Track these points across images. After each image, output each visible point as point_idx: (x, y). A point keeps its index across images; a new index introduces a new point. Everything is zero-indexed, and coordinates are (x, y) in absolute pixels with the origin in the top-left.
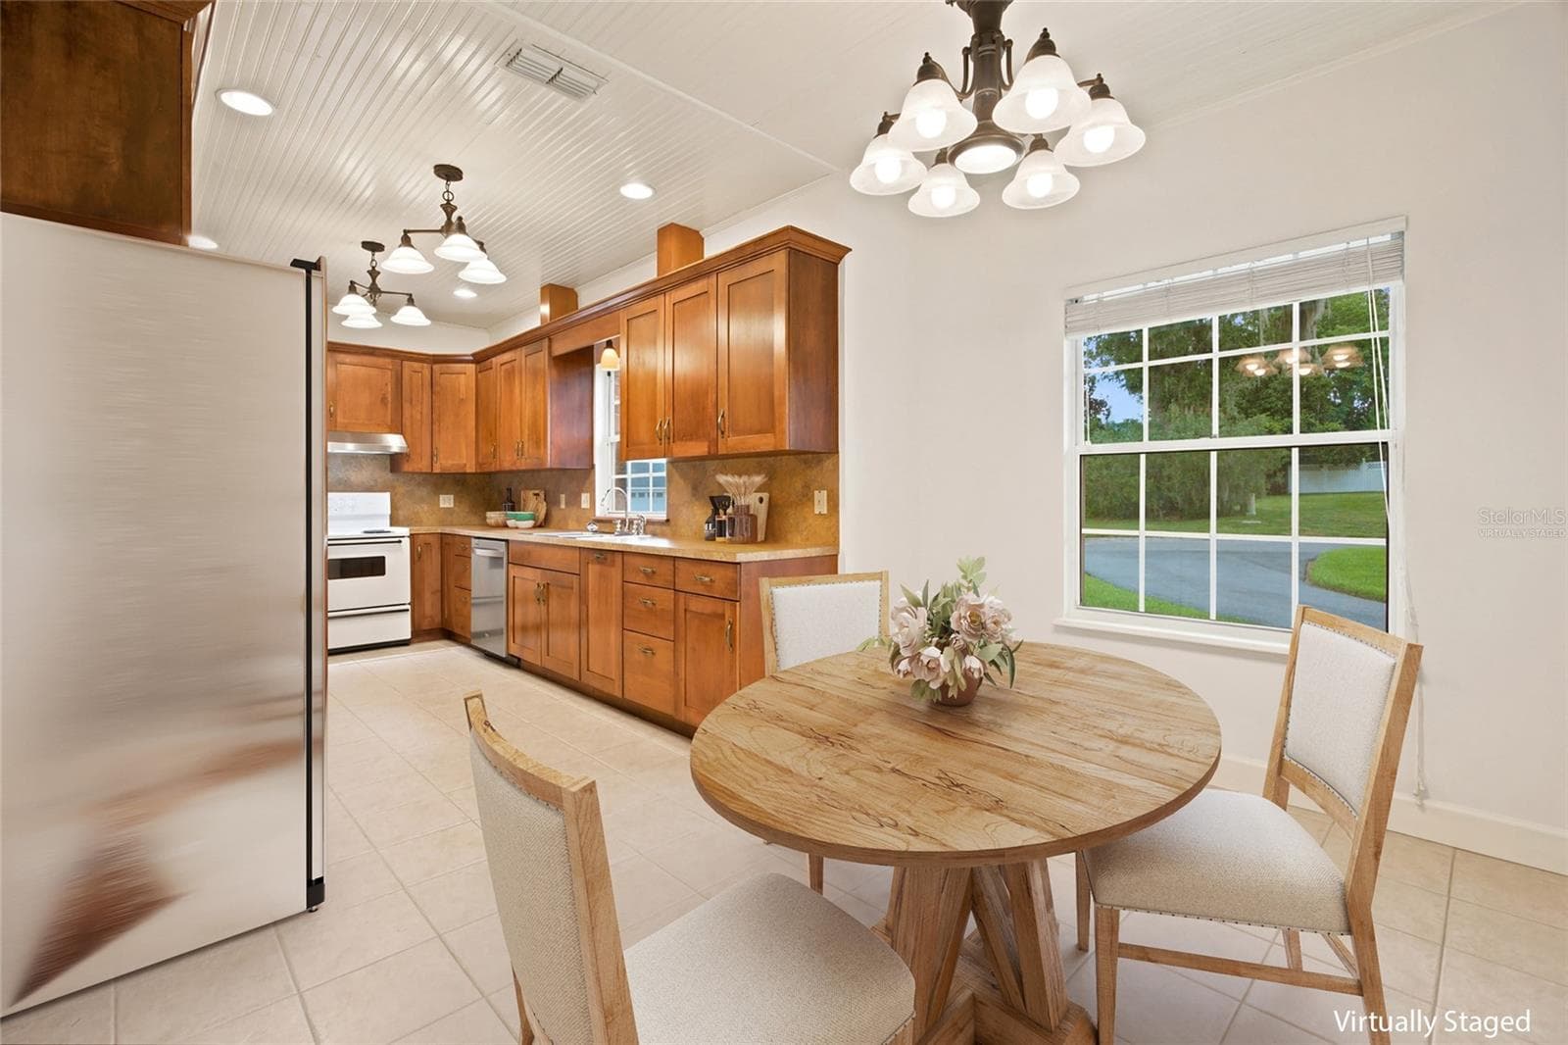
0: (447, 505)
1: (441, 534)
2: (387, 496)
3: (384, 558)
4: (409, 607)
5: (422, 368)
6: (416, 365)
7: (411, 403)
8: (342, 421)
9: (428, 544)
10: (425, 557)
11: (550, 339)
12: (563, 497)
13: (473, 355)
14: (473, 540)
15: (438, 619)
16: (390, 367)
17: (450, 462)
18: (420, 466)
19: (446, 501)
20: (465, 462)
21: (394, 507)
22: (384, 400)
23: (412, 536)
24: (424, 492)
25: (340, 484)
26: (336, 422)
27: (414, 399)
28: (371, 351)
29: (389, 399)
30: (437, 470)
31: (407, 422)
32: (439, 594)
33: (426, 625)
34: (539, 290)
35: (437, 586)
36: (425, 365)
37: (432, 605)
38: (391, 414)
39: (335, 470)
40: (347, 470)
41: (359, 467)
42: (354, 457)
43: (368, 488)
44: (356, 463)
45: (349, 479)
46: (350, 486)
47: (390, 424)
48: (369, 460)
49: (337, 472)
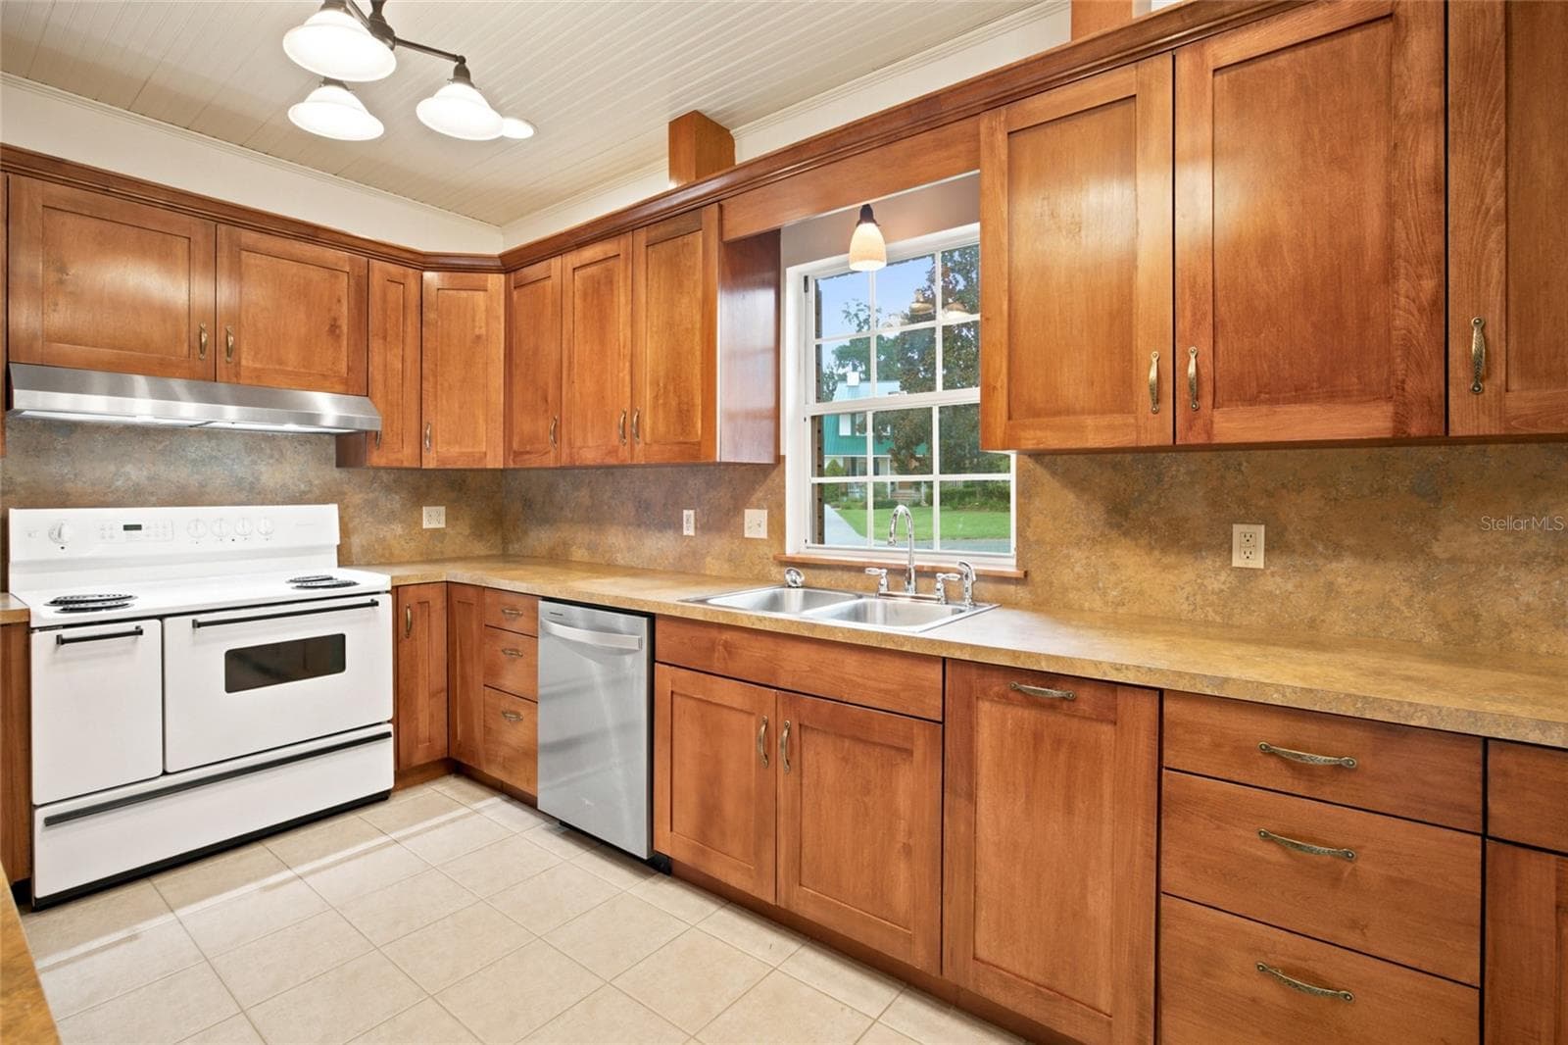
0: (434, 525)
1: (447, 582)
2: (332, 511)
3: (342, 637)
4: (389, 728)
5: (405, 276)
6: (394, 269)
7: (385, 338)
8: (251, 364)
9: (423, 603)
10: (417, 628)
11: (721, 207)
12: (689, 515)
13: (501, 257)
14: (542, 604)
15: (441, 742)
16: (347, 269)
17: (455, 450)
18: (400, 456)
19: (433, 518)
20: (484, 450)
21: (345, 531)
22: (334, 328)
23: (396, 591)
24: (396, 502)
25: (241, 490)
26: (238, 364)
27: (390, 332)
28: (309, 231)
29: (345, 328)
30: (430, 463)
31: (376, 374)
32: (444, 696)
33: (420, 757)
34: (667, 125)
35: (441, 680)
36: (411, 271)
37: (432, 716)
38: (348, 357)
39: (229, 462)
40: (254, 462)
41: (277, 456)
42: (269, 437)
43: (295, 496)
44: (272, 450)
45: (258, 480)
46: (259, 493)
47: (345, 375)
48: (296, 444)
49: (235, 467)
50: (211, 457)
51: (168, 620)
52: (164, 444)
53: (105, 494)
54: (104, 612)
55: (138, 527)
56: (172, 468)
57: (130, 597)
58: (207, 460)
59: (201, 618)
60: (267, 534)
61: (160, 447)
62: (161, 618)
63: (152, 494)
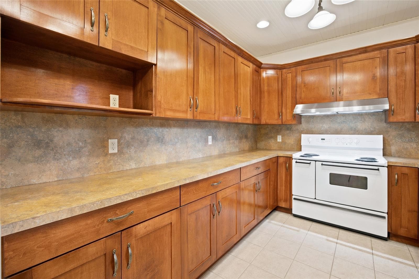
1: (418, 168)
2: (380, 137)
5: (406, 49)
6: (400, 49)
8: (346, 95)
16: (379, 56)
18: (403, 117)
22: (374, 77)
23: (391, 167)
26: (342, 96)
31: (392, 89)
32: (416, 214)
38: (379, 85)
39: (349, 123)
40: (356, 122)
41: (363, 120)
42: (360, 115)
43: (369, 132)
44: (361, 118)
45: (357, 127)
46: (357, 131)
47: (379, 92)
48: (369, 116)
49: (350, 124)
50: (344, 121)
51: (317, 162)
52: (332, 119)
53: (320, 131)
54: (308, 158)
55: (324, 139)
56: (334, 125)
57: (318, 155)
58: (342, 122)
59: (324, 163)
60: (357, 143)
61: (331, 120)
62: (316, 161)
63: (329, 131)
